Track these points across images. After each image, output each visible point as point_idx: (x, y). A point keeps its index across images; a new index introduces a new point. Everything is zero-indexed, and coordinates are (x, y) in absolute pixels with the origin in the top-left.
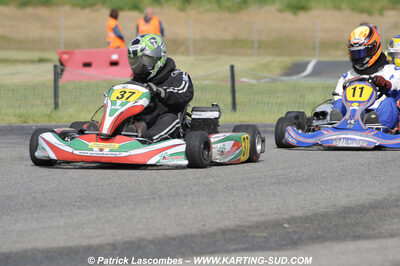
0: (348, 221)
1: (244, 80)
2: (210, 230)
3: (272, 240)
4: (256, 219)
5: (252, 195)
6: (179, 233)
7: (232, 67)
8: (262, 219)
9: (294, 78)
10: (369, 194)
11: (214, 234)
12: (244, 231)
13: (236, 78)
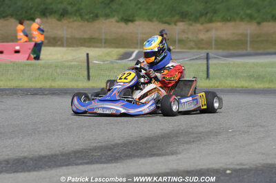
0: (148, 146)
1: (95, 62)
2: (68, 152)
3: (103, 157)
4: (95, 145)
5: (94, 131)
6: (48, 153)
7: (88, 54)
8: (98, 145)
9: (124, 61)
10: (162, 129)
11: (69, 154)
12: (87, 152)
13: (90, 60)
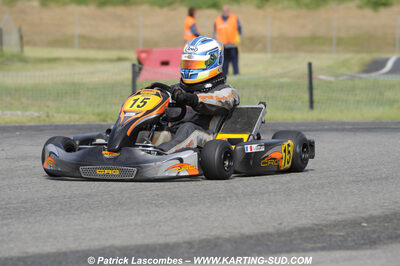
1: (322, 77)
2: (287, 229)
3: (350, 239)
4: (333, 218)
5: (330, 193)
6: (256, 231)
7: (310, 65)
8: (340, 218)
9: (374, 75)
11: (291, 233)
12: (321, 229)
13: (314, 75)
